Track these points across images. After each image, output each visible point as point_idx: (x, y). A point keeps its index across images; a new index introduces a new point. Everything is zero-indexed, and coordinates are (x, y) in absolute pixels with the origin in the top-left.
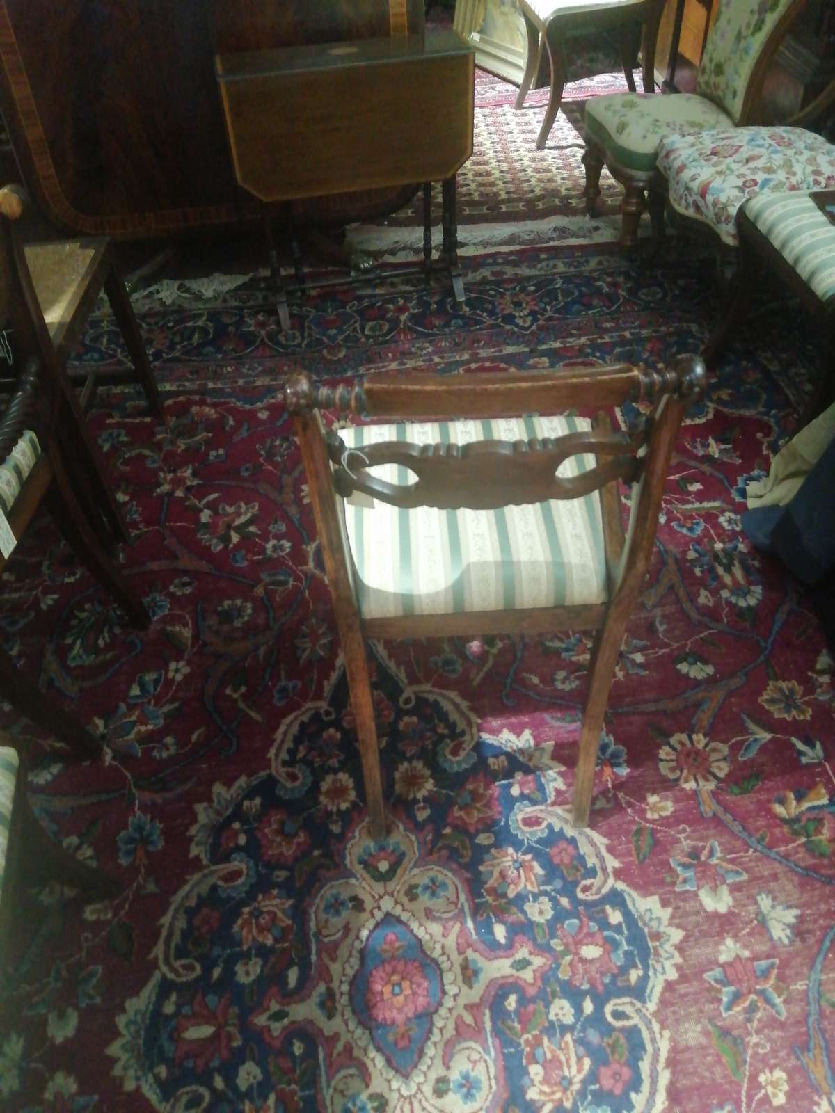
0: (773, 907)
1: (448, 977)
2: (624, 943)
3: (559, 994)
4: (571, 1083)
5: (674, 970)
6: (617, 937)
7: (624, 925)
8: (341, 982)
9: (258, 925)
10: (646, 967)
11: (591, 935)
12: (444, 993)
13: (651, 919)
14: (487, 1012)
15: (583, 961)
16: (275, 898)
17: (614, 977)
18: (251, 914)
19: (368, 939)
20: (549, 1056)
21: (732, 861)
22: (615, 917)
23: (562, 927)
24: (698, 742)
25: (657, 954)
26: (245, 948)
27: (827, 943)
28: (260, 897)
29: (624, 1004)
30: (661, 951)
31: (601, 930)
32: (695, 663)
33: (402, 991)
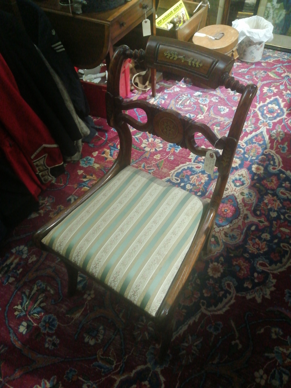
4: (197, 176)
8: (240, 220)
9: (259, 246)
14: (206, 195)
16: (251, 250)
18: (260, 250)
19: (228, 225)
20: (198, 182)
26: (265, 242)
28: (256, 253)
29: (174, 181)
33: (225, 210)
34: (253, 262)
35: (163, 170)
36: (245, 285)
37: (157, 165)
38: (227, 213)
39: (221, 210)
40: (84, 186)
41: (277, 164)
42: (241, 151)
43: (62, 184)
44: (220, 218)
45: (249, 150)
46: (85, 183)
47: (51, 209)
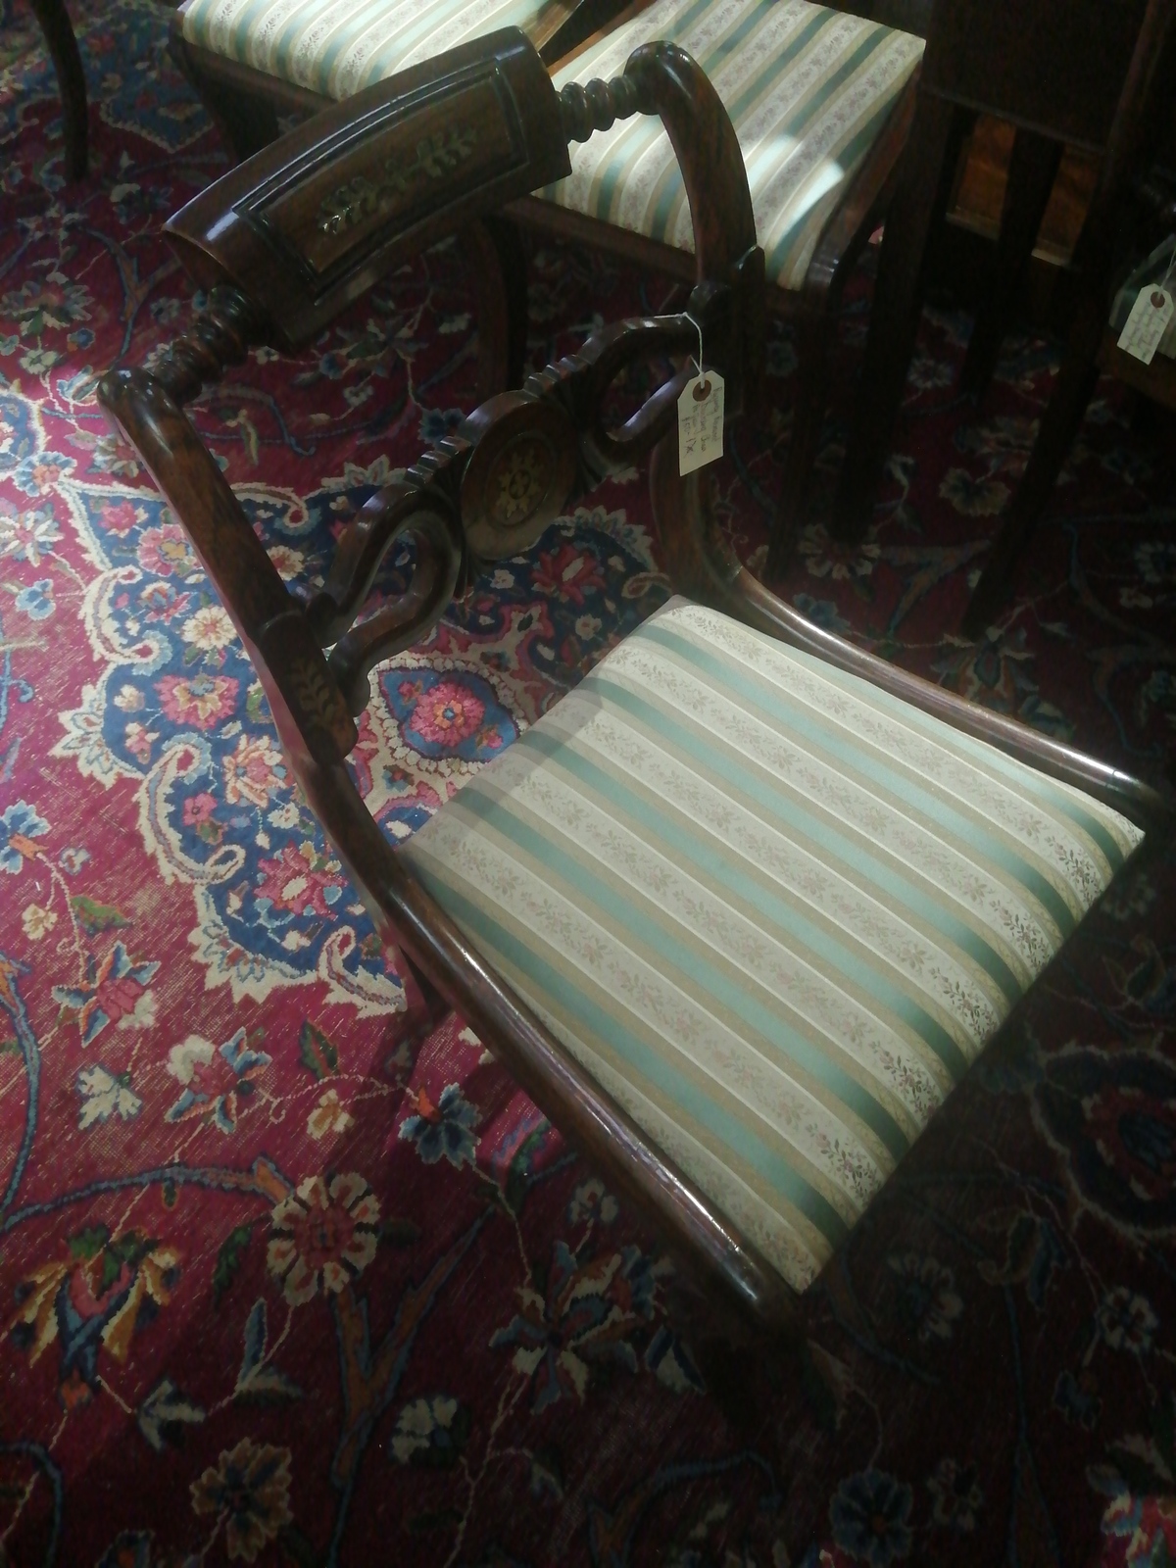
0: (116, 1106)
1: (414, 757)
2: (265, 924)
3: (299, 828)
4: (237, 776)
5: (195, 943)
6: (278, 923)
7: (278, 941)
8: (502, 681)
10: (227, 920)
11: (305, 904)
12: (405, 745)
13: (252, 971)
15: (297, 874)
17: (255, 885)
19: (516, 726)
20: (271, 778)
21: (193, 1123)
22: (294, 941)
23: (342, 885)
24: (336, 1274)
25: (224, 942)
27: (32, 1114)
29: (229, 870)
30: (221, 948)
31: (299, 916)
32: (432, 1437)
33: (444, 717)
35: (139, 912)
37: (97, 930)
38: (462, 714)
39: (444, 730)
42: (155, 590)
43: (29, 1489)
44: (480, 742)
45: (164, 564)
47: (205, 1550)
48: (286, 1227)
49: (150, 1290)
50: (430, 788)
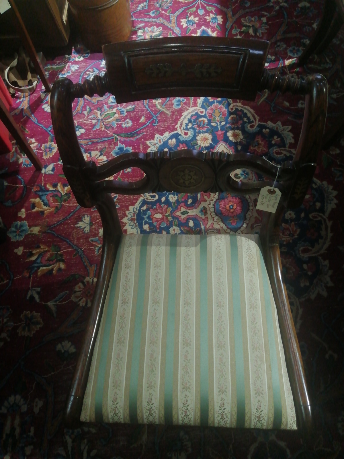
0: (85, 228)
1: (212, 210)
2: (145, 218)
3: (173, 203)
5: (130, 209)
6: (147, 220)
7: (143, 224)
8: (253, 210)
9: (290, 230)
10: (140, 210)
11: (157, 221)
12: (214, 205)
13: (133, 226)
14: (199, 199)
15: (162, 213)
16: (284, 241)
17: (152, 208)
18: (293, 235)
19: (243, 224)
21: (93, 245)
22: (146, 227)
23: (167, 224)
24: (83, 302)
25: (134, 214)
26: (293, 223)
27: (71, 214)
28: (291, 241)
29: (151, 200)
30: (132, 215)
31: (153, 223)
32: (65, 351)
33: (230, 206)
34: (294, 253)
36: (302, 285)
38: (234, 210)
39: (226, 210)
40: (38, 267)
41: (252, 119)
42: (203, 120)
43: (5, 282)
44: (230, 220)
45: (211, 115)
46: (38, 263)
47: (16, 325)
48: (86, 283)
49: (55, 269)
50: (208, 221)
